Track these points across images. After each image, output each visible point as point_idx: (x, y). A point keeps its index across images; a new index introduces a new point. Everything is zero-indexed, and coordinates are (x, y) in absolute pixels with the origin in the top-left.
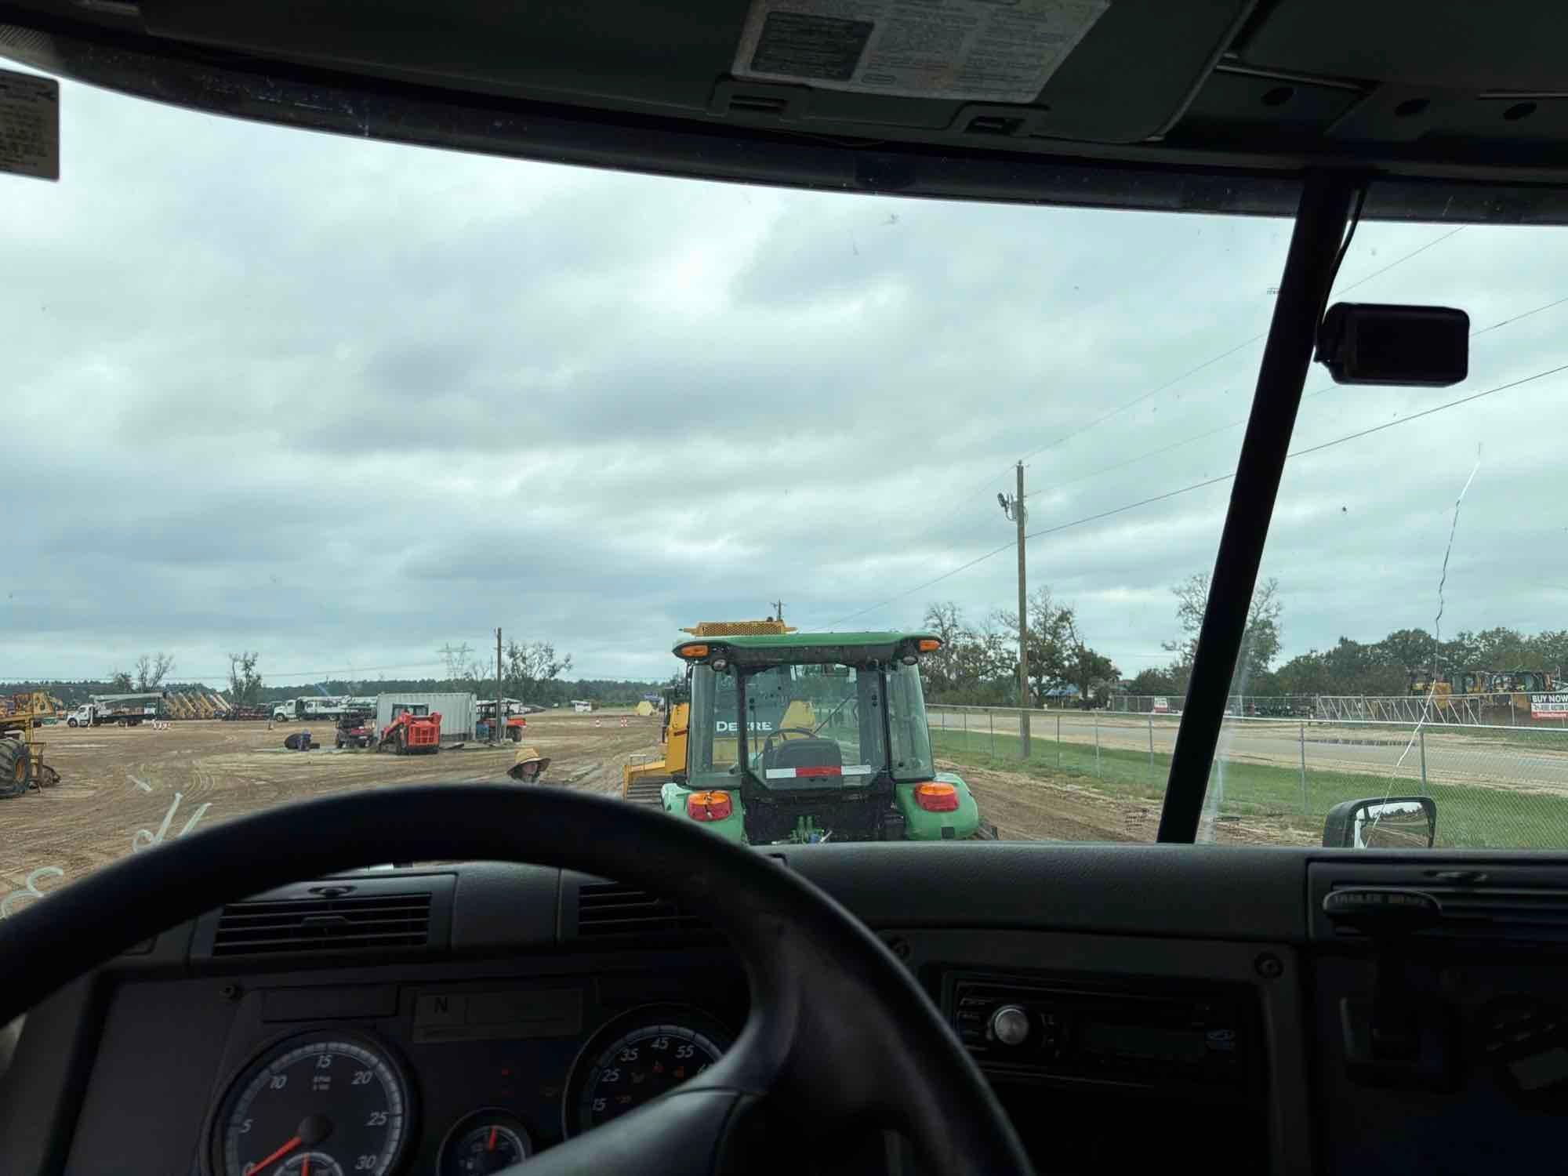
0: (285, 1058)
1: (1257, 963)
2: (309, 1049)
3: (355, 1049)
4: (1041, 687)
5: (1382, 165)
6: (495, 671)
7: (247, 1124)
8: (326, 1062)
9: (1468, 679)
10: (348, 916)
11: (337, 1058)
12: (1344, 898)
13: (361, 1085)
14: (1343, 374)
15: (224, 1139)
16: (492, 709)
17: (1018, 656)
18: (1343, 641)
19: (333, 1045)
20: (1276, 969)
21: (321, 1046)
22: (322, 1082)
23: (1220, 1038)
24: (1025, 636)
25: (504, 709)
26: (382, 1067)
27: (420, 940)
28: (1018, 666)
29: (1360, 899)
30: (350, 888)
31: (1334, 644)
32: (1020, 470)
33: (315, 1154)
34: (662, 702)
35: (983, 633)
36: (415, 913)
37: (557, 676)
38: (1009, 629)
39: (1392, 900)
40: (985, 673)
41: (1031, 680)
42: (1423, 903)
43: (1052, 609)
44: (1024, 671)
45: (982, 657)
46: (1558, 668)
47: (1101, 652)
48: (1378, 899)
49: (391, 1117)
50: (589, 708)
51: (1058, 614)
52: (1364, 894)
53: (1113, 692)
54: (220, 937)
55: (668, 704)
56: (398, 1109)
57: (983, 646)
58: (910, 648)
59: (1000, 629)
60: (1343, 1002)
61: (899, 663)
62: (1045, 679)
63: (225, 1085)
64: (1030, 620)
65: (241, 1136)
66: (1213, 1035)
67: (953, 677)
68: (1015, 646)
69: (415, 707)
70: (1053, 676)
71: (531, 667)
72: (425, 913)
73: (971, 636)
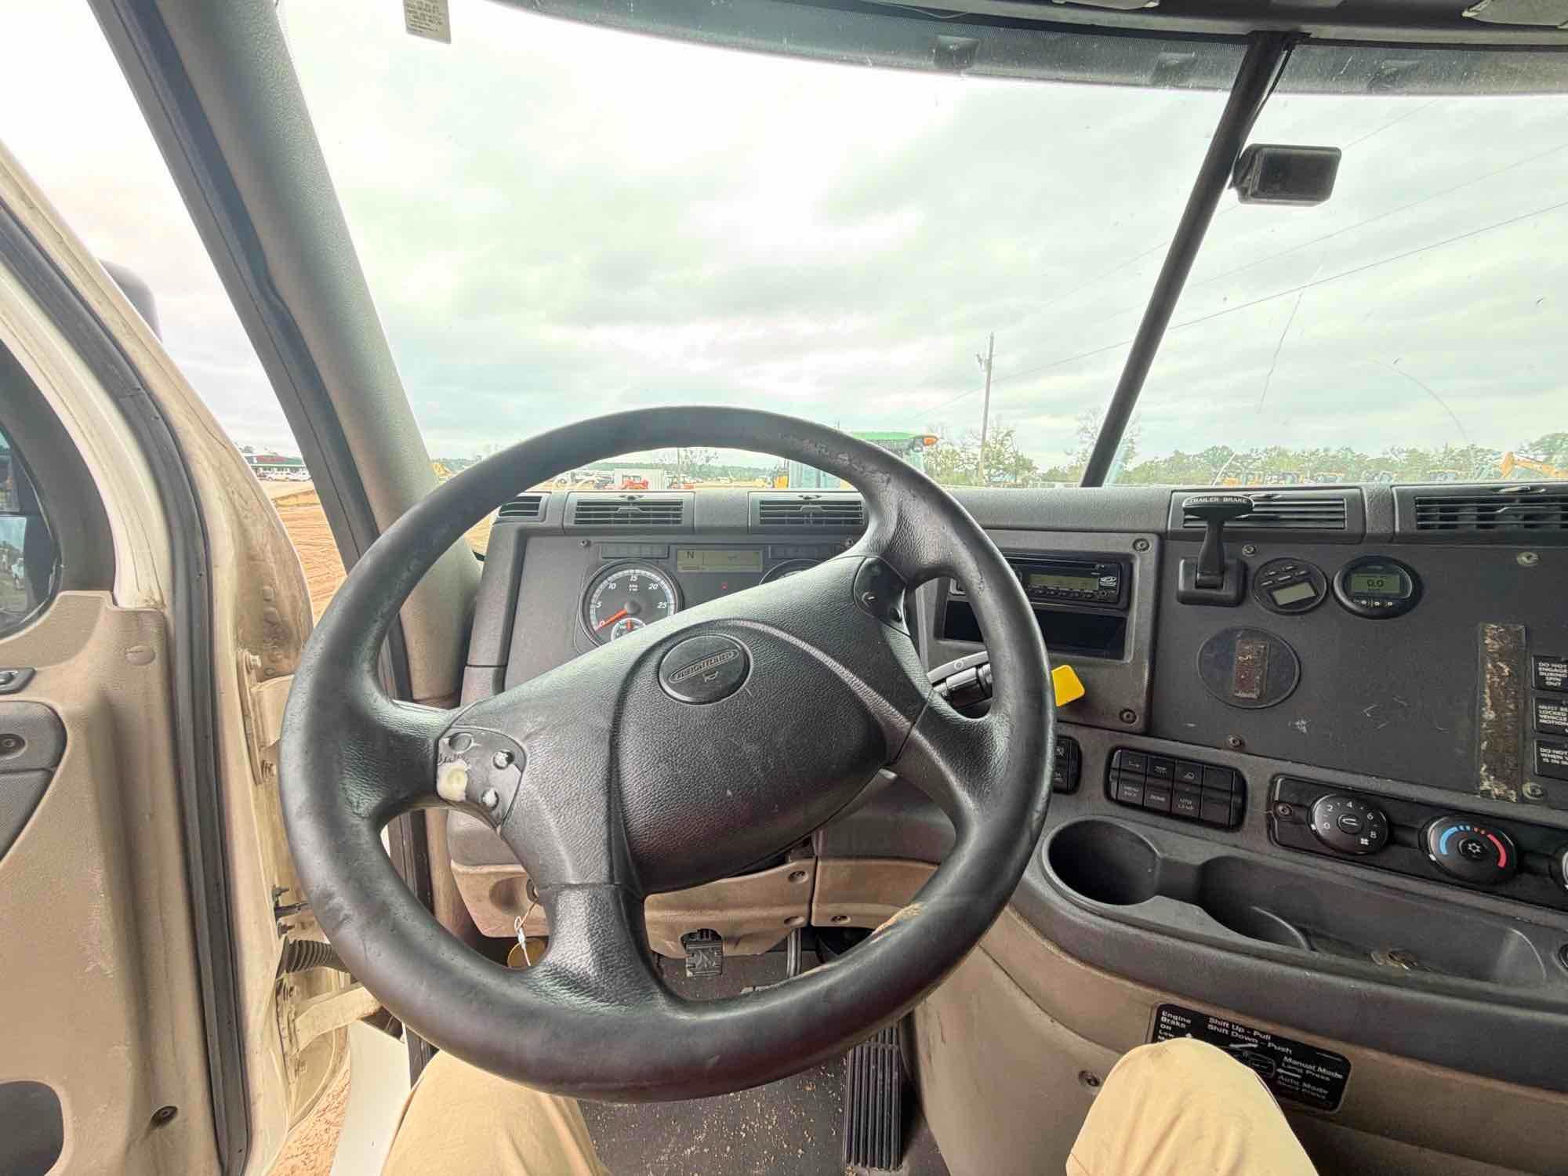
0: (615, 576)
1: (1134, 545)
2: (626, 572)
3: (648, 573)
4: (990, 476)
5: (1306, 28)
6: (676, 459)
7: (599, 603)
8: (634, 578)
9: (1251, 476)
10: (643, 509)
11: (639, 577)
12: (1196, 501)
13: (653, 590)
14: (1244, 195)
15: (589, 609)
16: (675, 480)
17: (979, 457)
18: (1177, 452)
19: (637, 571)
20: (1144, 546)
21: (632, 571)
22: (634, 588)
23: (1109, 581)
24: (985, 444)
25: (682, 480)
26: (662, 582)
27: (678, 522)
28: (978, 463)
29: (1206, 500)
30: (640, 496)
31: (1168, 454)
32: (992, 338)
33: (633, 619)
34: (769, 480)
35: (959, 442)
36: (675, 509)
37: (710, 463)
38: (975, 440)
39: (1225, 500)
40: (958, 466)
41: (985, 472)
42: (1244, 502)
43: (1001, 429)
44: (982, 465)
45: (957, 457)
46: (1309, 472)
47: (1028, 456)
48: (1217, 500)
49: (669, 605)
50: (728, 481)
51: (1005, 431)
52: (1208, 498)
53: (1033, 479)
54: (578, 516)
55: (772, 480)
56: (672, 602)
57: (958, 451)
58: (918, 442)
59: (969, 440)
60: (1182, 562)
61: (911, 451)
62: (993, 471)
63: (586, 586)
64: (988, 435)
65: (597, 609)
66: (1104, 579)
67: (939, 469)
68: (978, 451)
69: (634, 477)
70: (998, 469)
71: (695, 457)
72: (678, 509)
73: (951, 444)
